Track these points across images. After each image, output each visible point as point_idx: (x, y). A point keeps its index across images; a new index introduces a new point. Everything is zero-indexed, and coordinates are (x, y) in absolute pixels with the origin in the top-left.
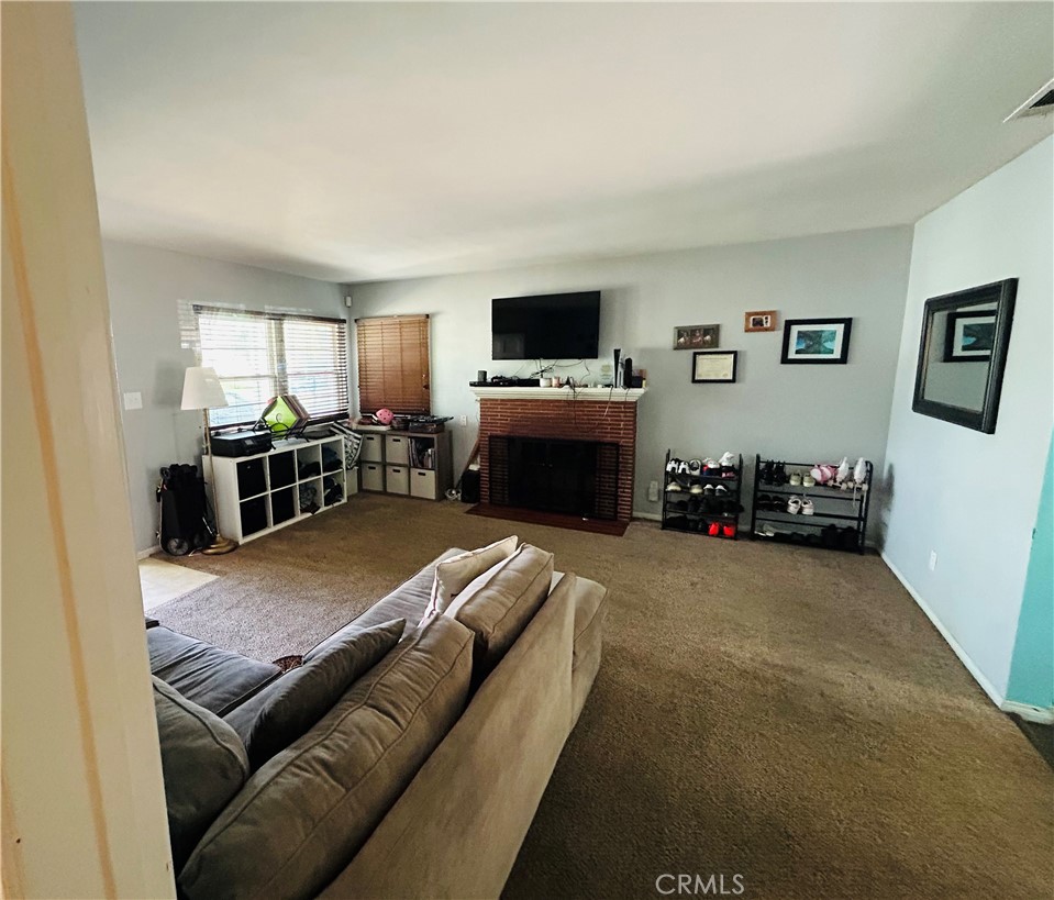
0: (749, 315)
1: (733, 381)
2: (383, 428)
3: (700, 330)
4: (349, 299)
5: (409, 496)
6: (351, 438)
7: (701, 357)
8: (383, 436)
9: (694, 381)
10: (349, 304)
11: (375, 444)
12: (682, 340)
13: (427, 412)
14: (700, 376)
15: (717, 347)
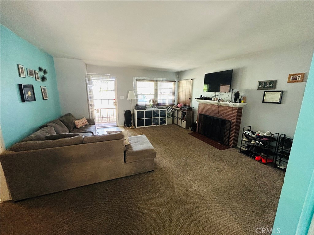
0: (290, 75)
1: (280, 103)
2: (178, 109)
3: (268, 82)
4: (178, 76)
5: (181, 127)
6: (170, 110)
7: (267, 93)
8: (178, 111)
9: (263, 102)
10: (178, 77)
11: (176, 112)
12: (261, 86)
13: (189, 106)
14: (266, 100)
15: (275, 89)
